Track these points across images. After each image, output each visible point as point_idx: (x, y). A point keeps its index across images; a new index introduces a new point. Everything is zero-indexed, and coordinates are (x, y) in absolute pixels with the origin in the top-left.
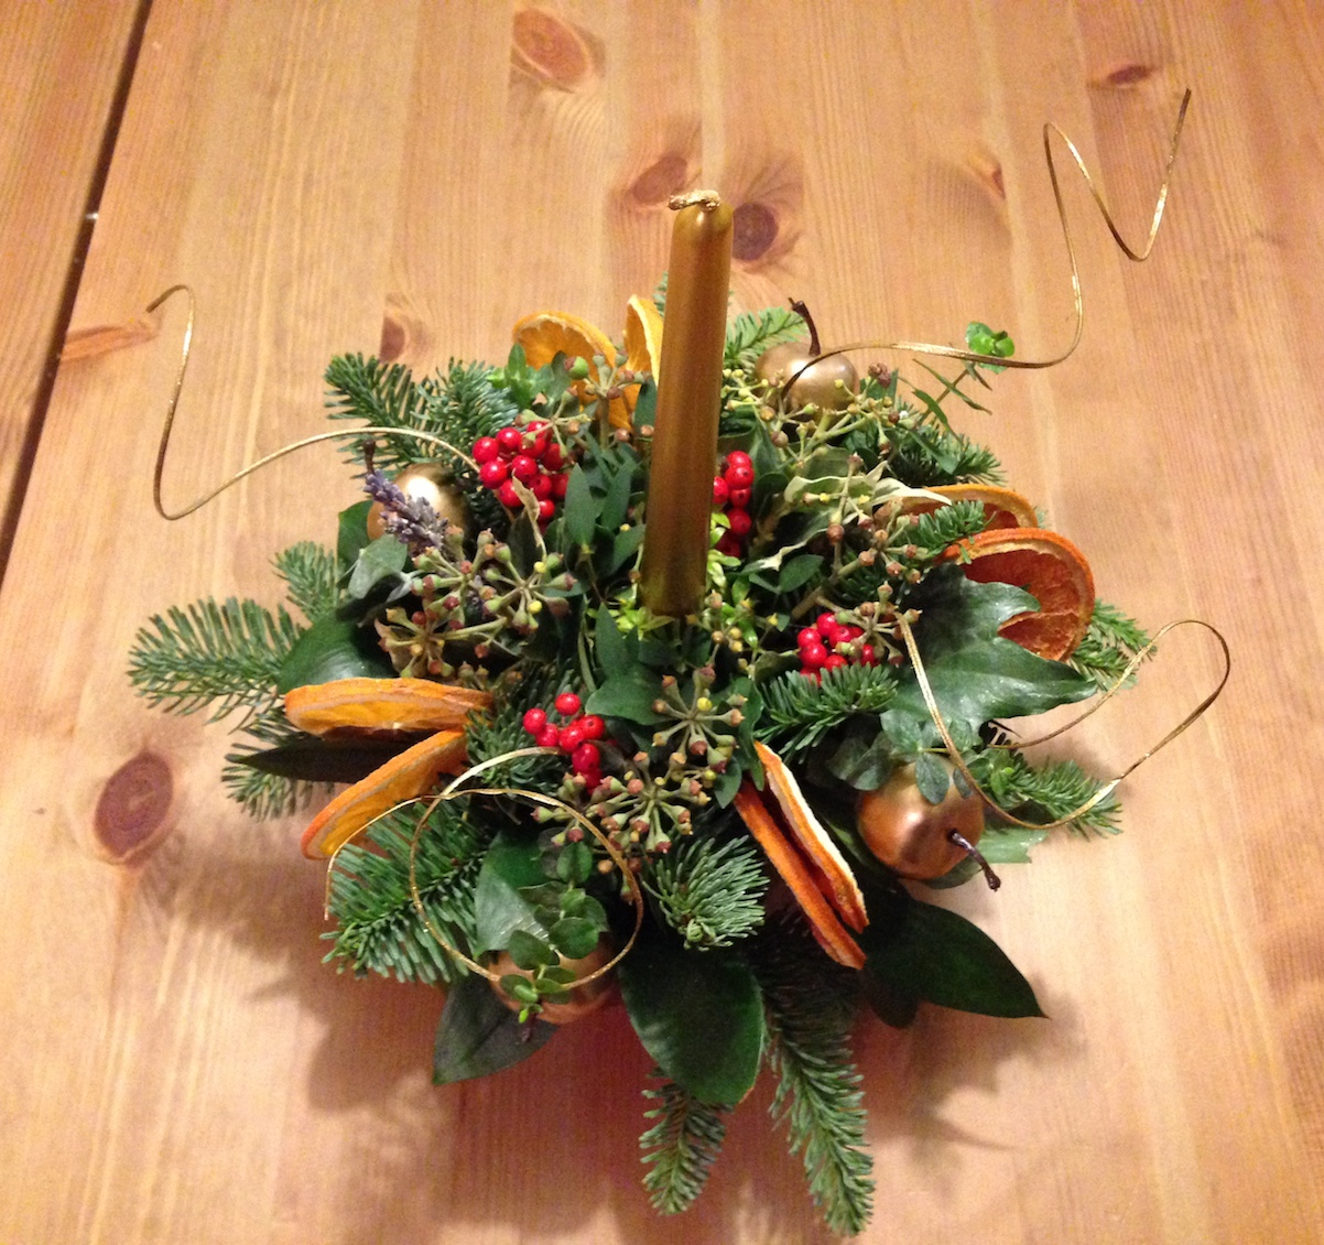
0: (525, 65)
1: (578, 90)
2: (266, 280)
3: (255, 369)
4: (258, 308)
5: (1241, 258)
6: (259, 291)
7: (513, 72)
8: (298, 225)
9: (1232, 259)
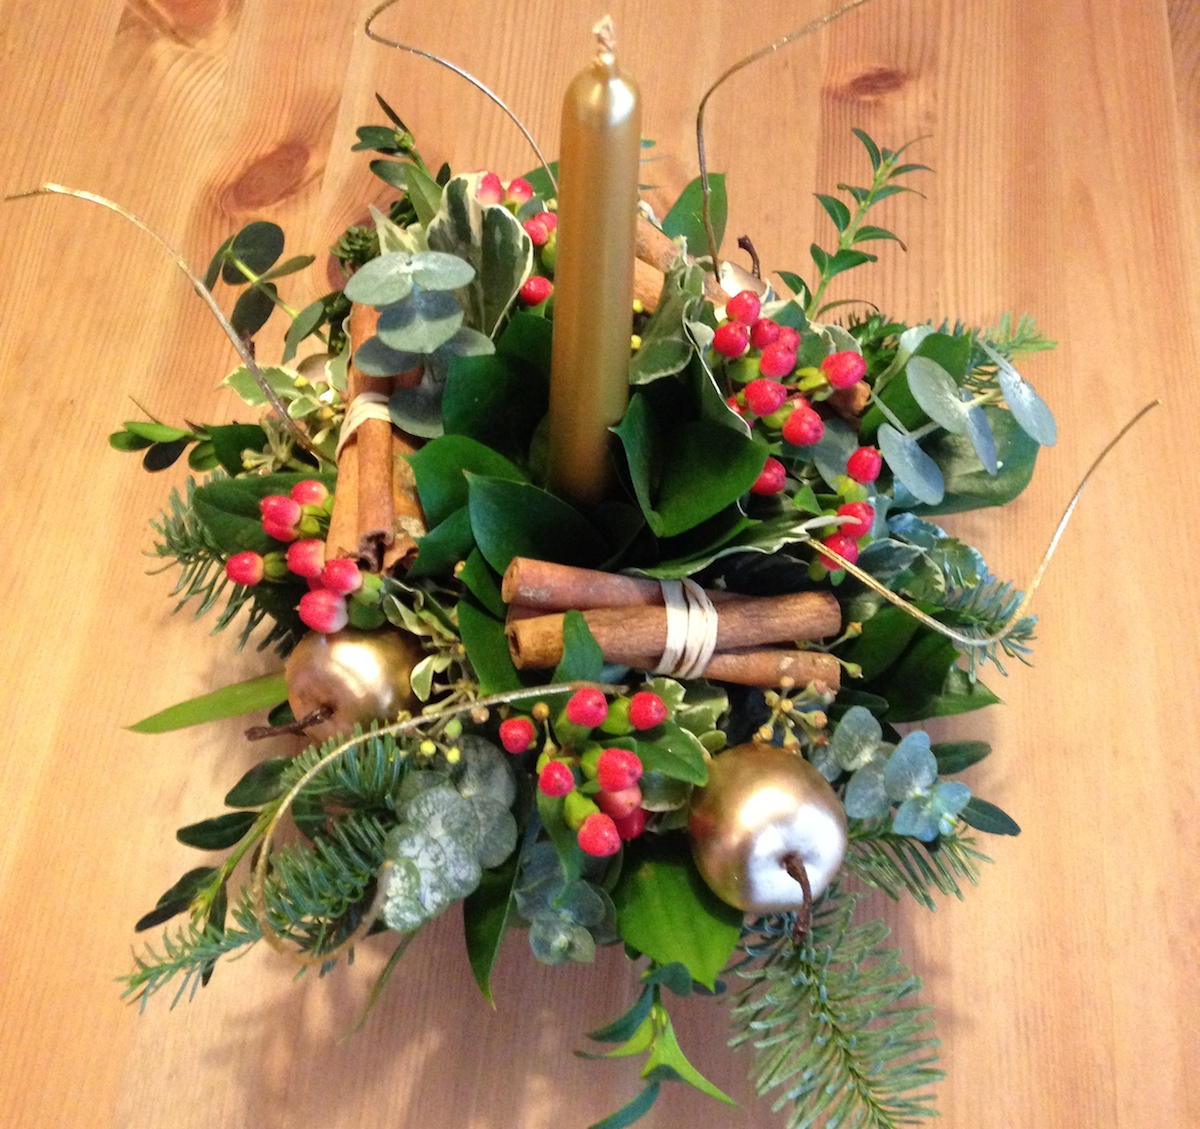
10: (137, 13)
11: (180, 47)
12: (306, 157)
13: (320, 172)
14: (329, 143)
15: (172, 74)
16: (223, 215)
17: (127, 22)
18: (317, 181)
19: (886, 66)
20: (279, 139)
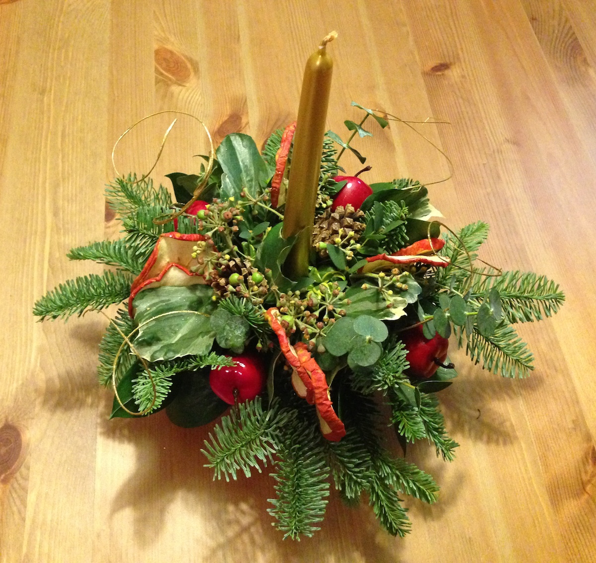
0: (162, 74)
1: (188, 85)
2: (47, 184)
3: (45, 228)
4: (44, 199)
5: (500, 151)
6: (44, 189)
7: (156, 78)
8: (60, 156)
9: (496, 154)
10: (160, 77)
11: (180, 88)
12: (241, 119)
13: (247, 123)
14: (247, 113)
15: (181, 97)
16: (217, 142)
17: (157, 82)
18: (247, 126)
19: (442, 62)
20: (228, 113)
